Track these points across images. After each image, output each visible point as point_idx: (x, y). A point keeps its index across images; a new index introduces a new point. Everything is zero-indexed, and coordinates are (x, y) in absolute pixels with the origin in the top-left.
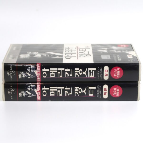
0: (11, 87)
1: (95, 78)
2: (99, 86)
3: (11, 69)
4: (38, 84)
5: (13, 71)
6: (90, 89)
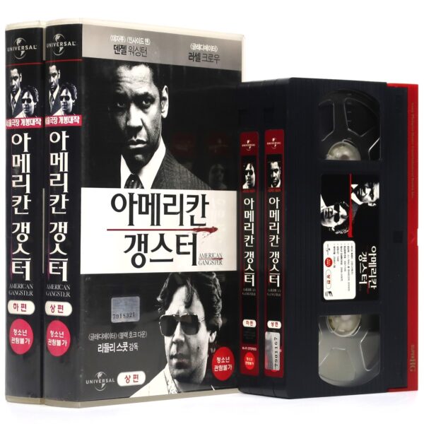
0: (31, 47)
1: (49, 278)
2: (31, 289)
3: (67, 43)
4: (36, 121)
5: (63, 50)
6: (25, 265)
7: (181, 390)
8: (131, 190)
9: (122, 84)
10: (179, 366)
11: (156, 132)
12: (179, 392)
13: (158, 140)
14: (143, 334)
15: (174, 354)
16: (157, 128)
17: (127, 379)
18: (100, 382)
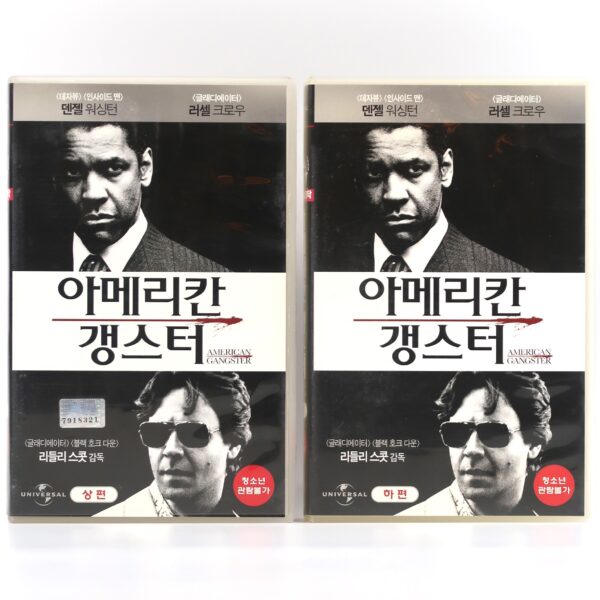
7: (179, 513)
8: (90, 274)
9: (74, 149)
10: (173, 484)
11: (131, 204)
12: (176, 516)
13: (135, 213)
14: (112, 443)
15: (166, 469)
16: (133, 199)
17: (87, 495)
18: (42, 495)
